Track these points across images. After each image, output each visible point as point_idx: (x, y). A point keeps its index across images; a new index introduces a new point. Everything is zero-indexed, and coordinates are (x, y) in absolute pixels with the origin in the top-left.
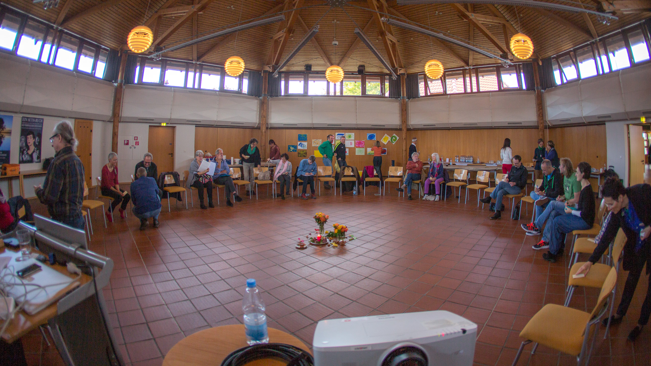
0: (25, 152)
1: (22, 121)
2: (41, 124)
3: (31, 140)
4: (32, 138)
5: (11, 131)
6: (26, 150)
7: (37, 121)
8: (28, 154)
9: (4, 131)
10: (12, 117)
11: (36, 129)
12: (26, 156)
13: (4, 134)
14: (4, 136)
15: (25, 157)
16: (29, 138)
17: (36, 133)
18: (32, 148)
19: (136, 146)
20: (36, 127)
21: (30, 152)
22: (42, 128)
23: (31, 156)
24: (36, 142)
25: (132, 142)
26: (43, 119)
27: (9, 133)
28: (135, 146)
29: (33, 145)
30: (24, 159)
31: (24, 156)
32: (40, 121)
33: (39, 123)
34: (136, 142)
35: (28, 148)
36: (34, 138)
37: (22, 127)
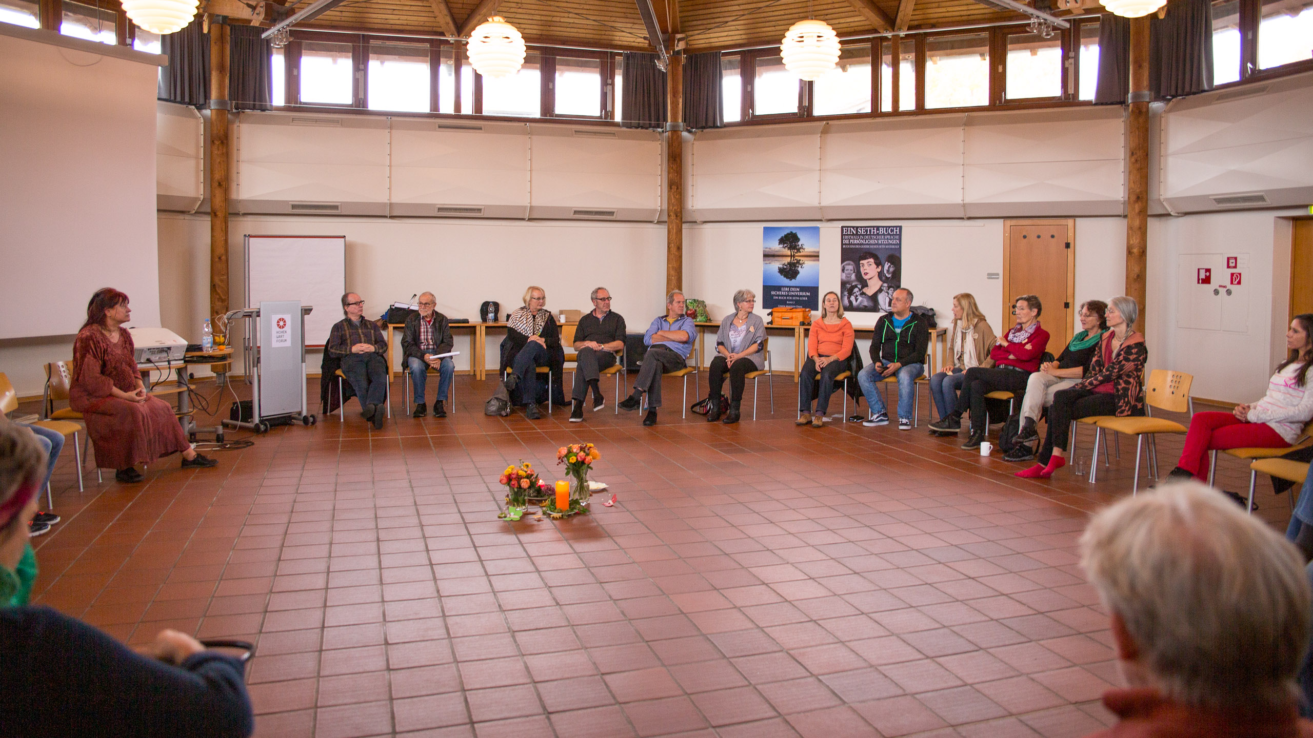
0: (856, 290)
1: (842, 235)
2: (897, 237)
3: (869, 268)
4: (874, 266)
5: (818, 252)
6: (860, 286)
7: (881, 231)
8: (863, 294)
9: (801, 254)
10: (817, 229)
11: (884, 246)
12: (860, 299)
13: (802, 259)
14: (801, 262)
15: (856, 300)
16: (866, 265)
17: (882, 256)
18: (874, 285)
19: (1234, 288)
20: (881, 244)
21: (870, 291)
22: (900, 244)
23: (874, 298)
24: (885, 272)
25: (1221, 276)
26: (900, 227)
27: (815, 256)
28: (1229, 286)
29: (876, 277)
30: (854, 303)
31: (852, 298)
32: (892, 231)
33: (889, 234)
34: (1232, 275)
35: (865, 284)
36: (878, 263)
37: (842, 244)
